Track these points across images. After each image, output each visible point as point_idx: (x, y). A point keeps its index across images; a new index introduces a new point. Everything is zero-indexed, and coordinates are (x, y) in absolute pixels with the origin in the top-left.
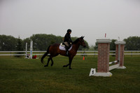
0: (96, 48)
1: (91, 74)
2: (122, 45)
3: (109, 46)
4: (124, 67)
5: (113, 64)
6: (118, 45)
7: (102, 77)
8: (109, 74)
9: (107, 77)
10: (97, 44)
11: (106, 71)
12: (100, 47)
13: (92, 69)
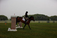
0: (11, 20)
1: (8, 30)
3: (16, 19)
5: (18, 26)
7: (13, 32)
8: (16, 30)
9: (15, 31)
11: (15, 29)
12: (12, 19)
13: (9, 28)
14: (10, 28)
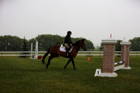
2: (127, 46)
3: (114, 46)
4: (129, 68)
5: (119, 64)
6: (123, 46)
9: (112, 78)
10: (102, 44)
13: (97, 70)
14: (100, 70)
